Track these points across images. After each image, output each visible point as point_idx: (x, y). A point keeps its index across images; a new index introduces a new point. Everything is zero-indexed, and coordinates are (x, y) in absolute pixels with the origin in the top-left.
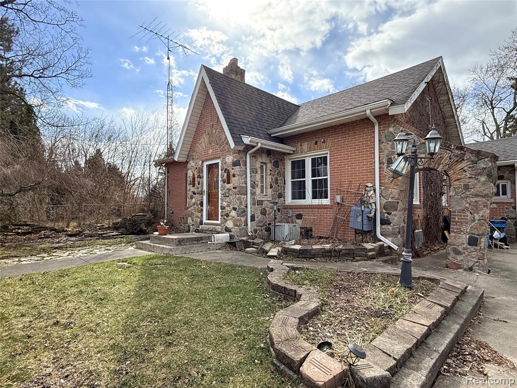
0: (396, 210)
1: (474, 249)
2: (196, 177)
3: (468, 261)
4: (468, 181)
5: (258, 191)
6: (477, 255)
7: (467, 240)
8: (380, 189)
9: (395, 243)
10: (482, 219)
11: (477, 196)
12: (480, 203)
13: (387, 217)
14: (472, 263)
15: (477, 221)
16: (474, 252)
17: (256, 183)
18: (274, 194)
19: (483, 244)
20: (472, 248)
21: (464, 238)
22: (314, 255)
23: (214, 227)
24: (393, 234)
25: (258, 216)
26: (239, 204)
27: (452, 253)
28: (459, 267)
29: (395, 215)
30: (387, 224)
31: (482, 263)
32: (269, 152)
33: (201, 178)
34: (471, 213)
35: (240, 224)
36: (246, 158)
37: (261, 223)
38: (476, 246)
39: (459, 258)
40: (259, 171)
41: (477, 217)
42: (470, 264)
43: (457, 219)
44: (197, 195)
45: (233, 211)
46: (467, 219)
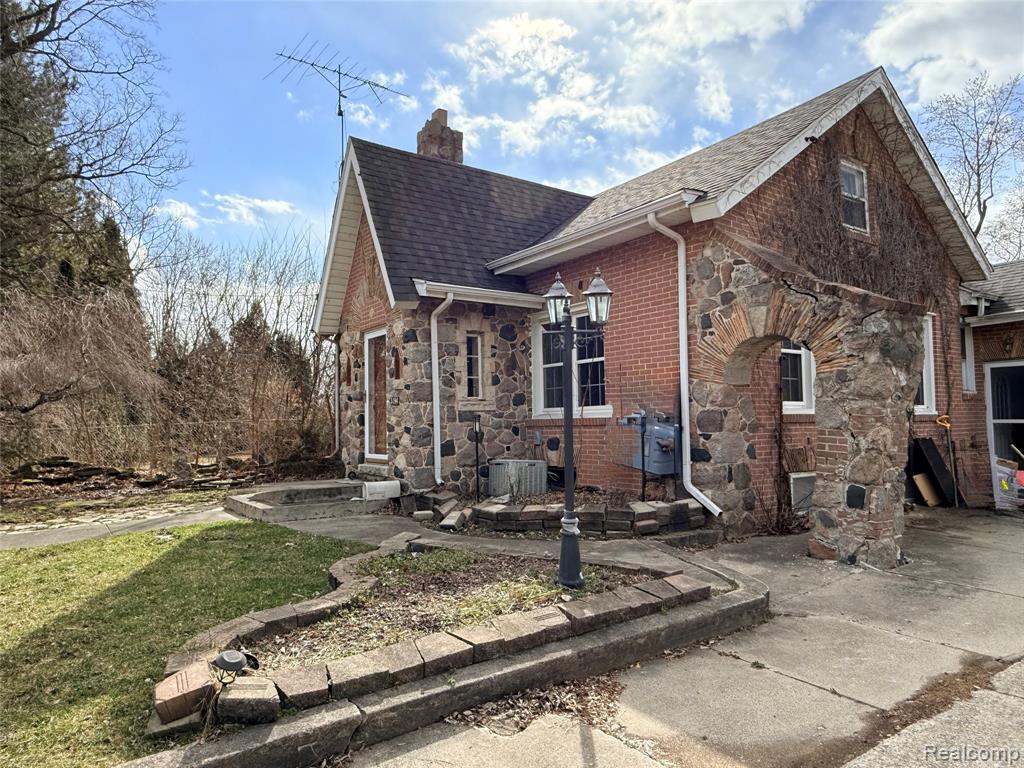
0: (721, 429)
1: (859, 515)
2: (352, 364)
3: (848, 542)
4: (846, 363)
5: (461, 390)
6: (864, 528)
7: (846, 495)
8: (690, 382)
9: (719, 501)
10: (873, 449)
11: (861, 396)
12: (869, 412)
13: (704, 444)
14: (855, 547)
15: (863, 453)
16: (857, 521)
17: (456, 374)
18: (501, 398)
19: (875, 503)
20: (854, 513)
21: (842, 489)
22: (525, 525)
23: (377, 466)
24: (715, 482)
25: (463, 444)
26: (413, 420)
27: (819, 524)
28: (830, 554)
29: (717, 441)
30: (704, 460)
31: (872, 547)
32: (489, 310)
33: (359, 367)
34: (852, 435)
35: (416, 462)
36: (429, 324)
37: (470, 458)
38: (862, 508)
39: (833, 534)
40: (463, 350)
41: (863, 444)
42: (852, 549)
43: (827, 449)
44: (354, 402)
45: (406, 435)
46: (845, 448)
